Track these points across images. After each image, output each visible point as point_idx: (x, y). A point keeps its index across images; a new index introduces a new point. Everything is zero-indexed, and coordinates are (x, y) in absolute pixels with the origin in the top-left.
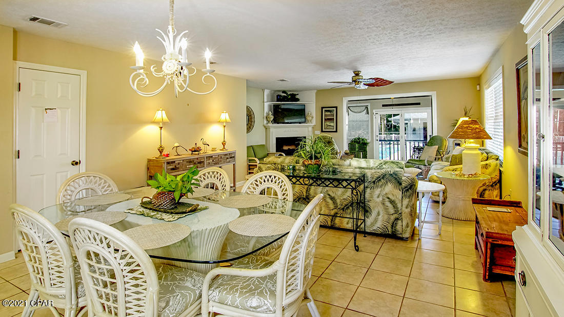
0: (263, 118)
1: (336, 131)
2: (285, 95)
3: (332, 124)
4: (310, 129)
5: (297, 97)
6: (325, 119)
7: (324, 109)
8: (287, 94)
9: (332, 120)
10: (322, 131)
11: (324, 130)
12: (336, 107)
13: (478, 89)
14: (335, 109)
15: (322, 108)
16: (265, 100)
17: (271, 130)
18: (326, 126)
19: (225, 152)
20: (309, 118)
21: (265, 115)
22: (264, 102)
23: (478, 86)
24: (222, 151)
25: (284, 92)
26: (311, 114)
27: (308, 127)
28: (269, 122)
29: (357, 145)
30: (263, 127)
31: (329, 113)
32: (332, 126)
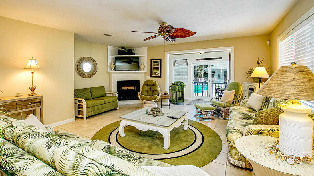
0: (107, 67)
1: (160, 77)
2: (124, 50)
3: (158, 72)
4: (143, 75)
5: (133, 52)
6: (153, 68)
7: (152, 61)
8: (125, 49)
9: (158, 68)
10: (151, 77)
11: (152, 76)
12: (161, 59)
13: (269, 44)
14: (160, 60)
15: (151, 60)
16: (109, 53)
17: (113, 75)
18: (154, 73)
19: (32, 97)
20: (142, 67)
21: (109, 64)
22: (107, 55)
23: (269, 42)
24: (29, 96)
25: (123, 48)
26: (143, 64)
27: (141, 73)
28: (112, 69)
29: (177, 87)
30: (107, 74)
31: (156, 64)
32: (158, 73)
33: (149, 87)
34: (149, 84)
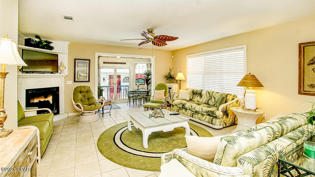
1: (89, 81)
3: (84, 75)
4: (63, 79)
5: (51, 45)
7: (77, 61)
8: (40, 40)
11: (77, 80)
12: (89, 60)
13: (172, 57)
17: (21, 80)
18: (79, 77)
25: (37, 37)
27: (61, 77)
32: (85, 77)
33: (83, 94)
34: (83, 90)
